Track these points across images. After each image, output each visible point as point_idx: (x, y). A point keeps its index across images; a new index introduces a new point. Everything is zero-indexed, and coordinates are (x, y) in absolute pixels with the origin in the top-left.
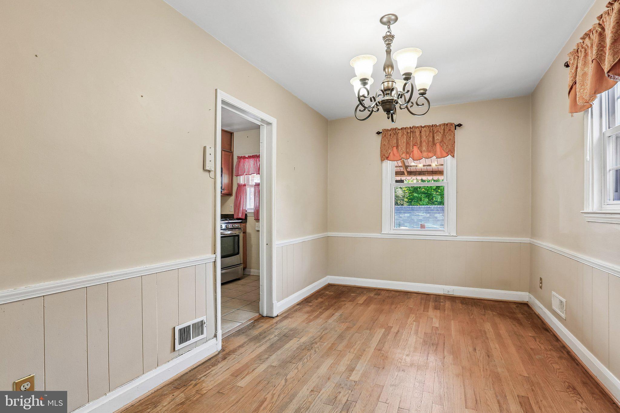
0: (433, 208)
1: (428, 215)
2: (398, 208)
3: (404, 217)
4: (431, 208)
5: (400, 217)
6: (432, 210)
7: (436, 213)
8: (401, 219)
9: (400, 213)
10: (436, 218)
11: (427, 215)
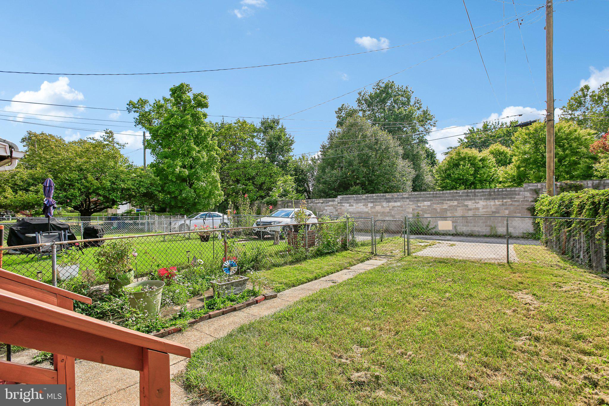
0: (462, 194)
1: (456, 203)
2: (416, 195)
3: (424, 206)
4: (459, 193)
5: (418, 206)
6: (460, 196)
7: (467, 200)
8: (420, 209)
9: (418, 201)
10: (467, 206)
11: (454, 203)
